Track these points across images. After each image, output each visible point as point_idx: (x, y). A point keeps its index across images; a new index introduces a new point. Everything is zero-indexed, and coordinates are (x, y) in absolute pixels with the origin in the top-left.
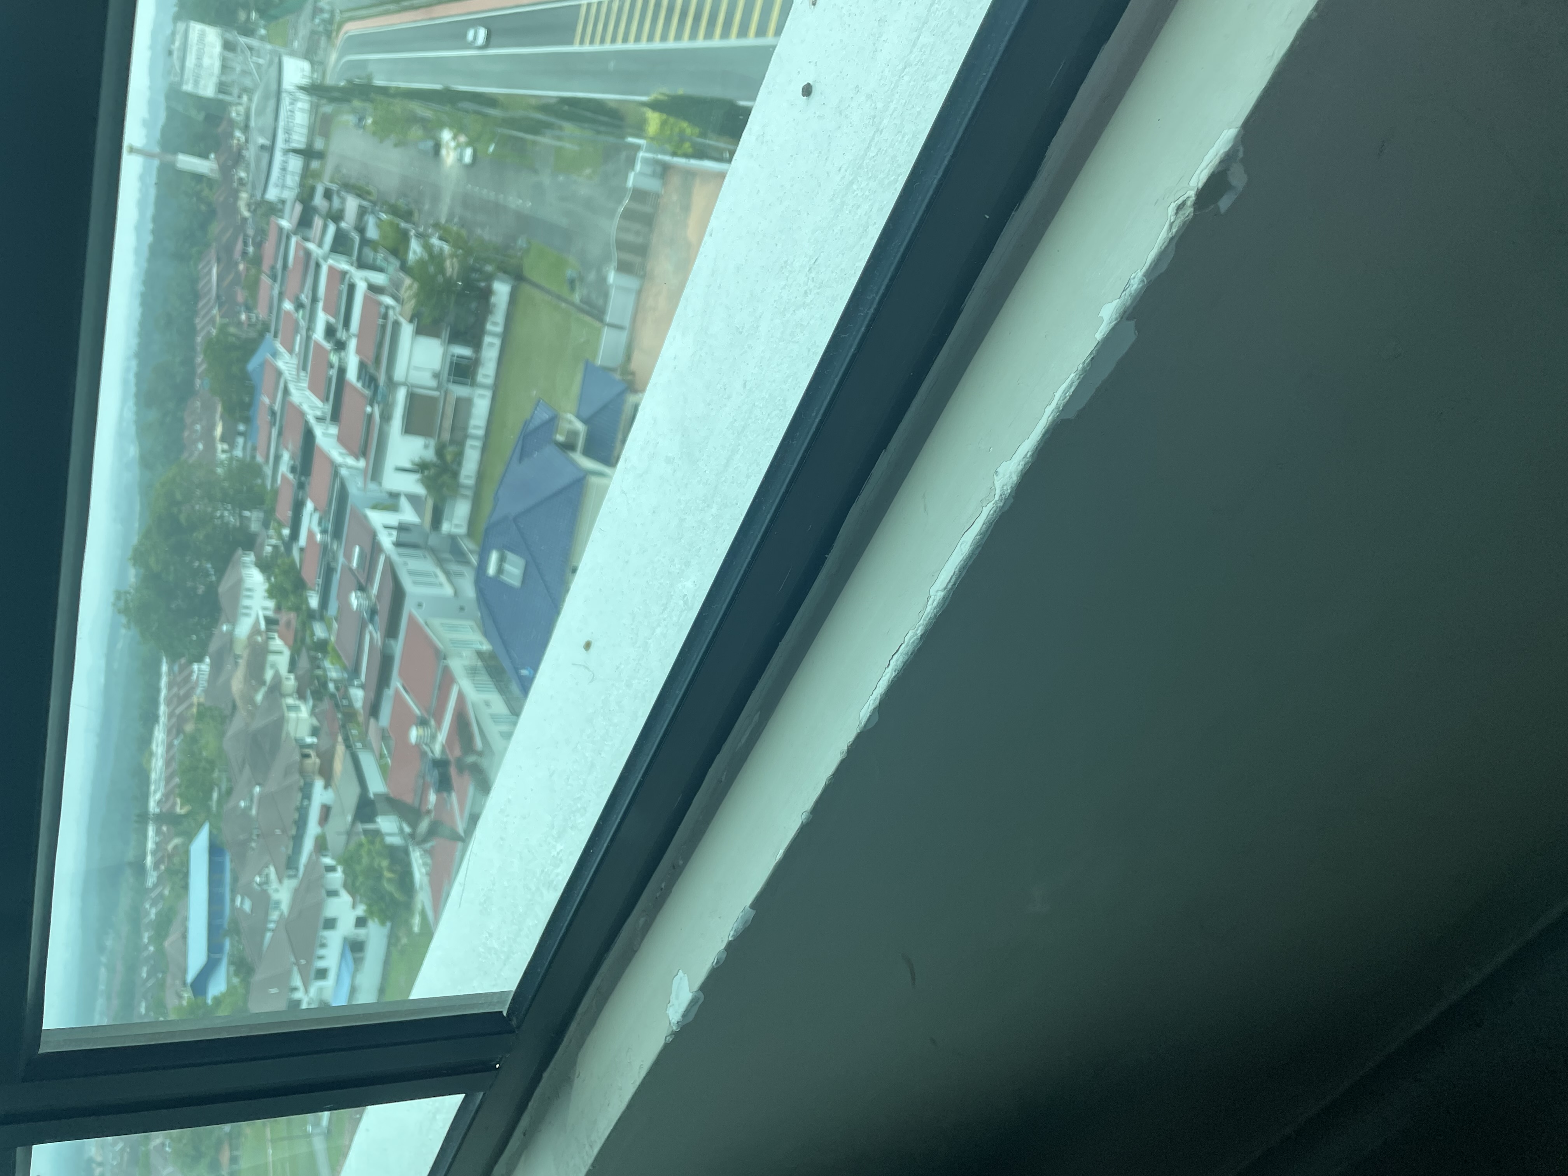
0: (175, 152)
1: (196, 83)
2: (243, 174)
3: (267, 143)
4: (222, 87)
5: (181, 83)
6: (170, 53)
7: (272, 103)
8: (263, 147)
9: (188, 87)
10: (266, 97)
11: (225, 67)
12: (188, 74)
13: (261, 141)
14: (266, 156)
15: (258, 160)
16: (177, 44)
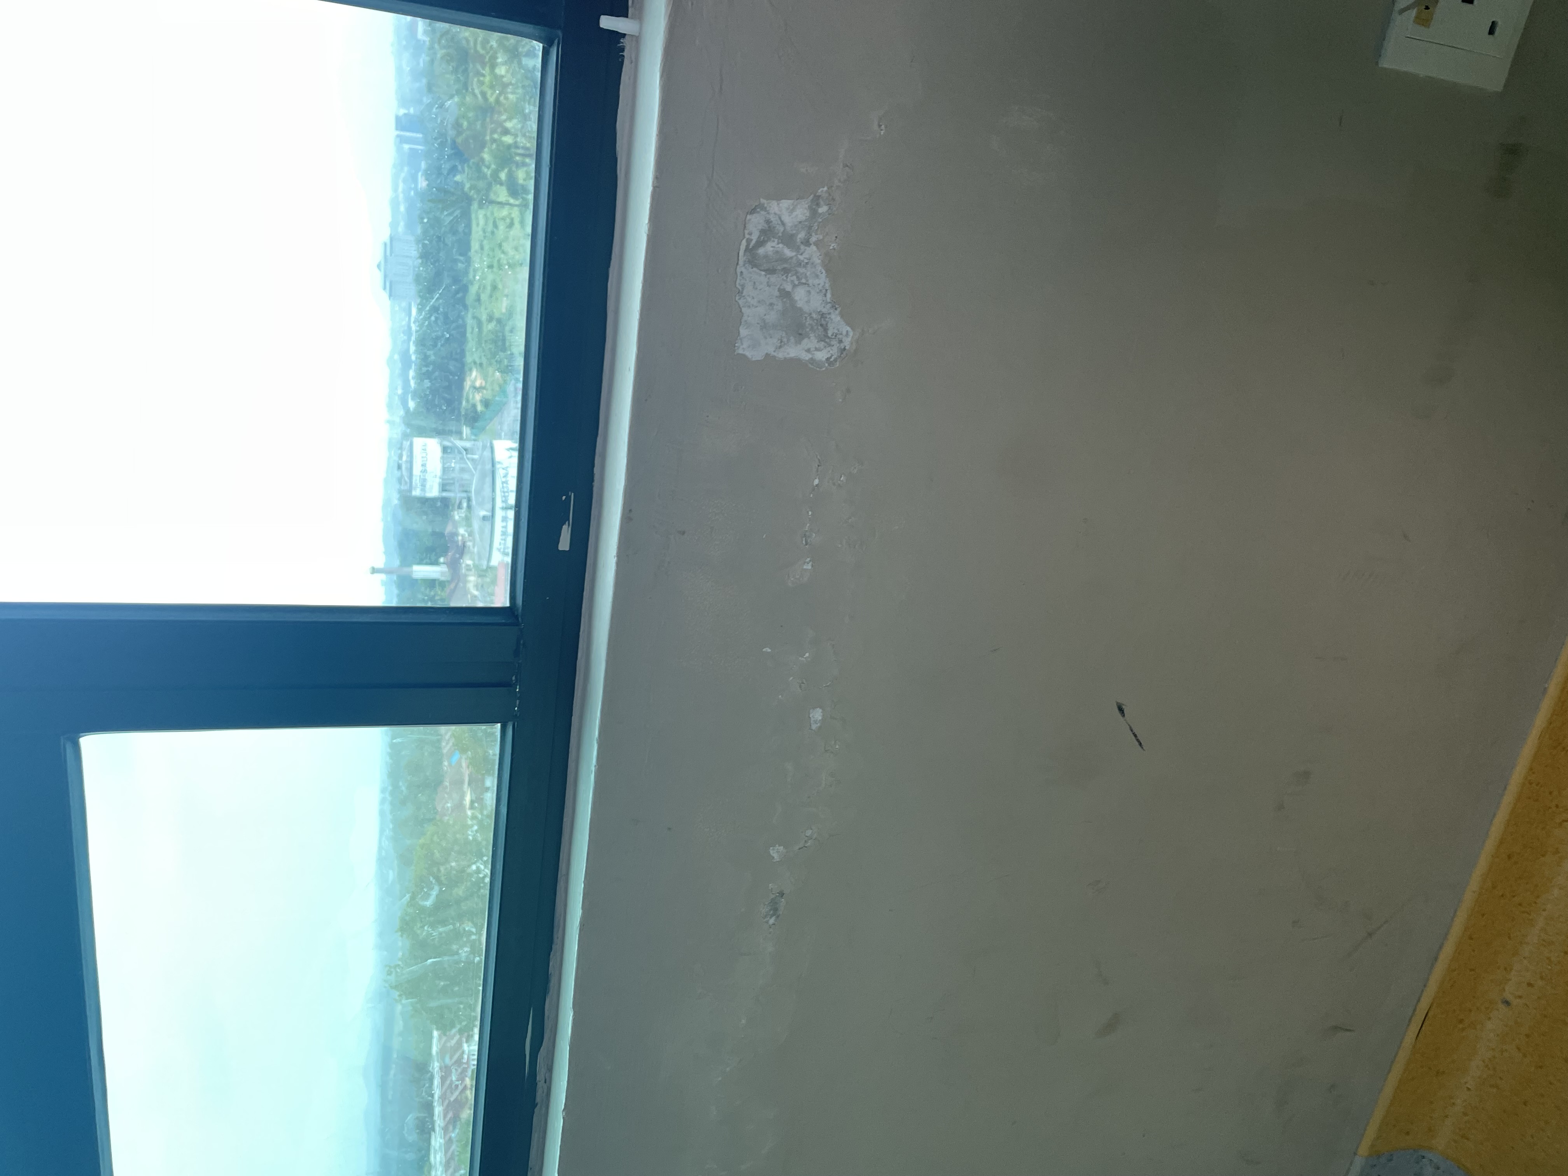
0: (410, 565)
1: (423, 486)
2: (469, 562)
3: (489, 514)
4: (444, 487)
5: (410, 491)
6: (399, 467)
7: (488, 480)
8: (484, 518)
9: (417, 493)
10: (483, 476)
11: (445, 470)
12: (416, 480)
13: (483, 513)
14: (488, 525)
15: (482, 532)
16: (404, 458)
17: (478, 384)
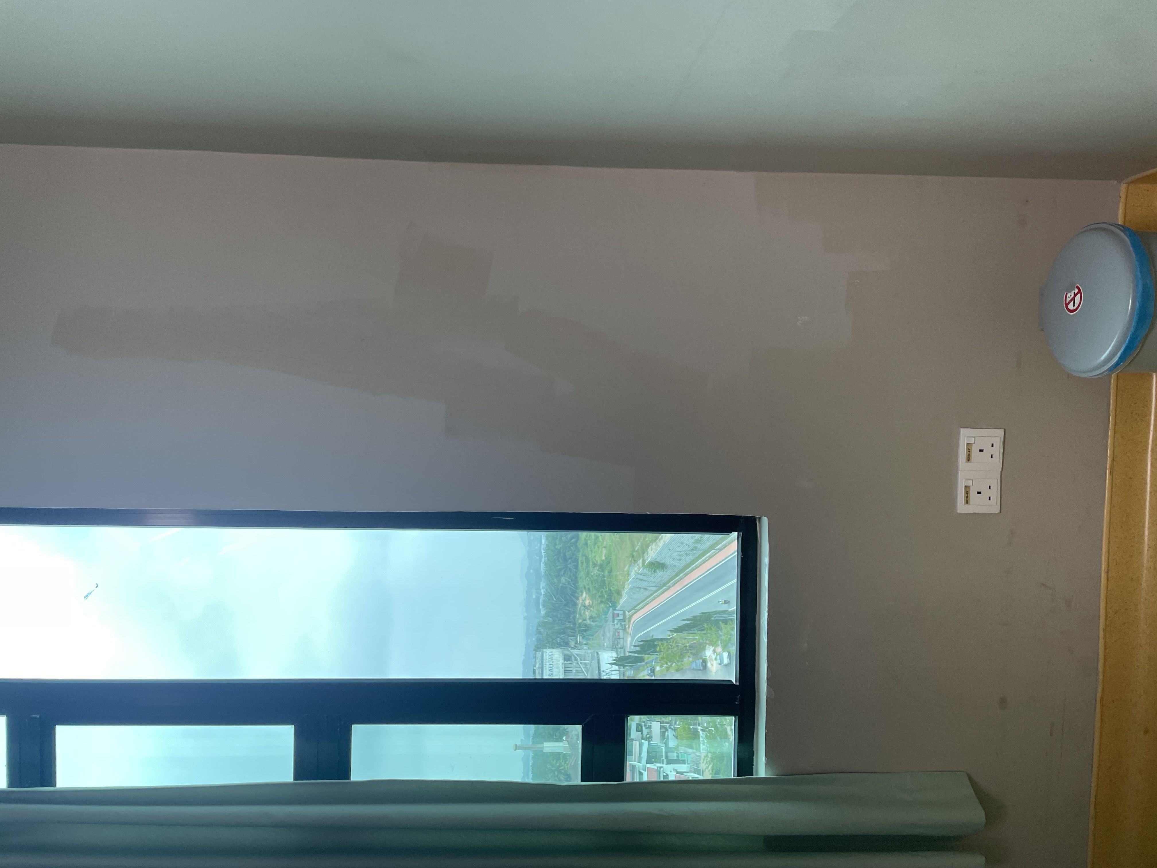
0: (542, 743)
17: (587, 603)
